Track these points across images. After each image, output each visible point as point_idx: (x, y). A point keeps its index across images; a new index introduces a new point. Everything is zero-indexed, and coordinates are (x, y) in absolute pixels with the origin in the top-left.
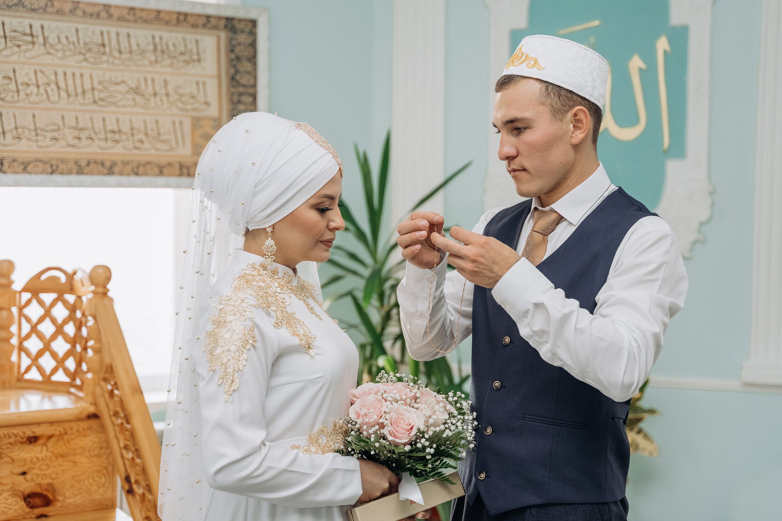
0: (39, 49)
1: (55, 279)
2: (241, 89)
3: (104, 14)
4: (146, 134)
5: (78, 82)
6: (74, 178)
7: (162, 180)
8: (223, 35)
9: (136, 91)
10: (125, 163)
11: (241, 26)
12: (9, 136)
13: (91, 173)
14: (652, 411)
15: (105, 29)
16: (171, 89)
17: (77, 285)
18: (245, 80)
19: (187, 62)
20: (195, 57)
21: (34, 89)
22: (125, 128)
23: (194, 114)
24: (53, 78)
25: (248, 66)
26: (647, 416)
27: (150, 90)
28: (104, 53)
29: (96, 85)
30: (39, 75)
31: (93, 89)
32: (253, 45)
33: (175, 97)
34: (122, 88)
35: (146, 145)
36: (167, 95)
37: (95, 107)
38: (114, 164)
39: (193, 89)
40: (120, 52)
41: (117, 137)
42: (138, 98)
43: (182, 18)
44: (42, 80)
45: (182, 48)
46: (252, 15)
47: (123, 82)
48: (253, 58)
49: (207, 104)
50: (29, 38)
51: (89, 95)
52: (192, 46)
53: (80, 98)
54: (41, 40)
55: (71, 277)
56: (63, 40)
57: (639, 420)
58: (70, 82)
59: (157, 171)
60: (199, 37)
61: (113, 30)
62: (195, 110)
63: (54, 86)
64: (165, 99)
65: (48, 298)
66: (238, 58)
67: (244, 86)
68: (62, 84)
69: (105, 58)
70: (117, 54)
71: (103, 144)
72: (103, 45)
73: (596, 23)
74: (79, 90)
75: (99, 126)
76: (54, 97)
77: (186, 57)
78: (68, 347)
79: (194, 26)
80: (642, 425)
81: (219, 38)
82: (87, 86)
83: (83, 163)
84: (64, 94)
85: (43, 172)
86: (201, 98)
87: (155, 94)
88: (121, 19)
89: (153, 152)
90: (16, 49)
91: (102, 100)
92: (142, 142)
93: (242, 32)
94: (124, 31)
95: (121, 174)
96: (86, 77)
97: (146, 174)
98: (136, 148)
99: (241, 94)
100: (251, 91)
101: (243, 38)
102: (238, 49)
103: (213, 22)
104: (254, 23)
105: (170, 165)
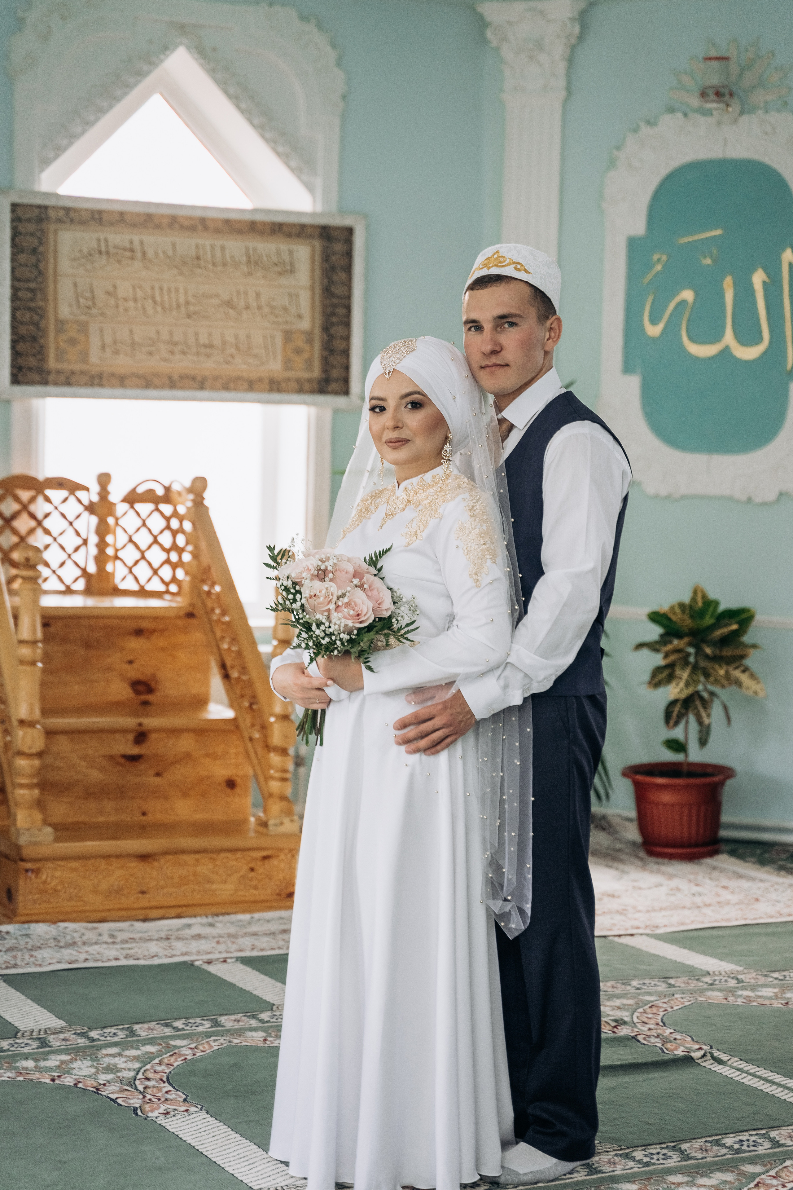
0: (138, 264)
1: (151, 492)
2: (335, 301)
3: (200, 227)
4: (237, 348)
5: (173, 296)
6: (167, 393)
7: (252, 395)
8: (318, 244)
9: (229, 304)
10: (216, 378)
11: (335, 234)
12: (108, 351)
13: (183, 388)
14: (754, 646)
15: (200, 241)
16: (263, 302)
17: (174, 496)
18: (339, 290)
19: (280, 273)
20: (288, 268)
21: (131, 304)
22: (217, 342)
23: (287, 327)
24: (149, 291)
25: (343, 276)
26: (751, 651)
27: (242, 303)
28: (199, 266)
29: (191, 299)
30: (138, 290)
31: (187, 303)
32: (349, 254)
33: (266, 310)
34: (215, 301)
35: (238, 360)
36: (260, 308)
37: (187, 321)
38: (205, 379)
39: (285, 301)
40: (214, 264)
41: (208, 351)
42: (231, 312)
43: (277, 228)
44: (140, 294)
45: (275, 259)
46: (348, 222)
47: (216, 295)
48: (348, 268)
49: (300, 316)
50: (128, 254)
51: (183, 309)
52: (286, 257)
53: (175, 313)
54: (139, 255)
55: (168, 489)
56: (161, 255)
57: (743, 657)
58: (166, 296)
59: (246, 386)
60: (294, 247)
61: (208, 243)
62: (287, 323)
63: (150, 301)
64: (256, 311)
65: (144, 508)
66: (333, 268)
67: (338, 297)
68: (158, 298)
69: (199, 271)
70: (210, 267)
71: (195, 358)
72: (198, 258)
73: (718, 232)
74: (174, 304)
75: (191, 339)
76: (150, 311)
77: (279, 269)
78: (163, 556)
79: (289, 235)
80: (747, 662)
81: (313, 247)
82: (182, 300)
83: (176, 377)
84: (159, 309)
85: (138, 386)
86: (293, 310)
87: (247, 307)
88: (217, 231)
89: (243, 366)
90: (117, 265)
91: (196, 313)
92: (232, 356)
93: (338, 240)
94: (218, 243)
95: (212, 388)
96: (181, 291)
97: (235, 389)
98: (227, 362)
99: (334, 306)
100: (345, 302)
101: (338, 247)
102: (334, 259)
103: (308, 231)
104: (350, 231)
105: (260, 380)
